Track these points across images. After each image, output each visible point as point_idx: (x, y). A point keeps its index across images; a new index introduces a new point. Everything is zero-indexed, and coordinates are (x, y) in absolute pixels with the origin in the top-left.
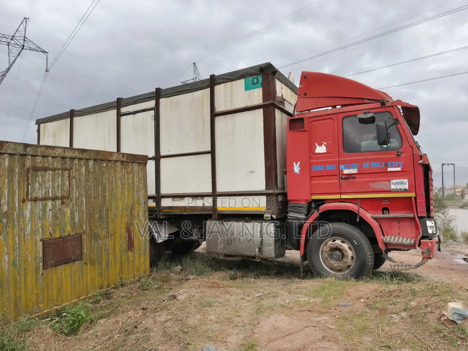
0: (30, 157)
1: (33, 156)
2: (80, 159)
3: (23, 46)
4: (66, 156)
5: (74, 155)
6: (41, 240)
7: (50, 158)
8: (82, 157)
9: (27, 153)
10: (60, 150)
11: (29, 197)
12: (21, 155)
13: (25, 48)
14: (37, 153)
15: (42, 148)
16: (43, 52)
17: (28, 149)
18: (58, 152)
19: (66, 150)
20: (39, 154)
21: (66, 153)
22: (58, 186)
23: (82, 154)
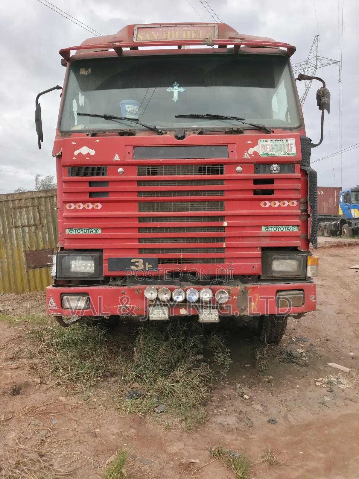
0: (10, 202)
1: (12, 201)
2: (45, 197)
3: (316, 66)
4: (34, 197)
5: (40, 195)
6: (24, 251)
7: (23, 200)
8: (46, 195)
9: (9, 199)
10: (29, 194)
11: (14, 225)
12: (6, 201)
14: (14, 198)
15: (17, 195)
16: (335, 63)
17: (9, 197)
18: (27, 196)
19: (34, 193)
20: (15, 199)
21: (34, 195)
22: (32, 217)
23: (46, 193)
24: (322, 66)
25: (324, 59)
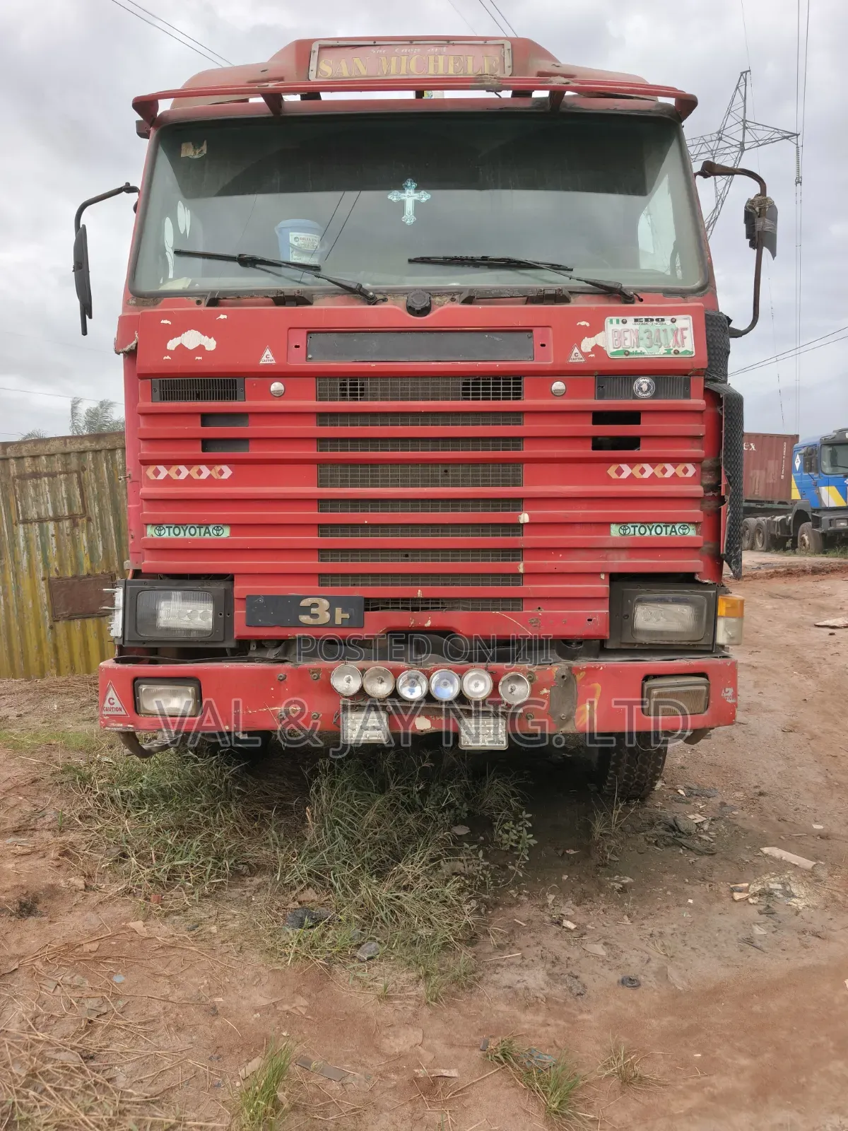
0: (12, 461)
1: (17, 458)
2: (96, 452)
3: (742, 144)
4: (68, 451)
5: (82, 447)
6: (44, 579)
7: (43, 458)
9: (8, 456)
11: (21, 517)
12: (3, 459)
13: (746, 146)
14: (21, 452)
15: (29, 445)
16: (787, 138)
17: (8, 450)
18: (53, 447)
20: (25, 454)
21: (68, 446)
22: (63, 499)
23: (98, 442)
24: (757, 144)
25: (761, 127)
